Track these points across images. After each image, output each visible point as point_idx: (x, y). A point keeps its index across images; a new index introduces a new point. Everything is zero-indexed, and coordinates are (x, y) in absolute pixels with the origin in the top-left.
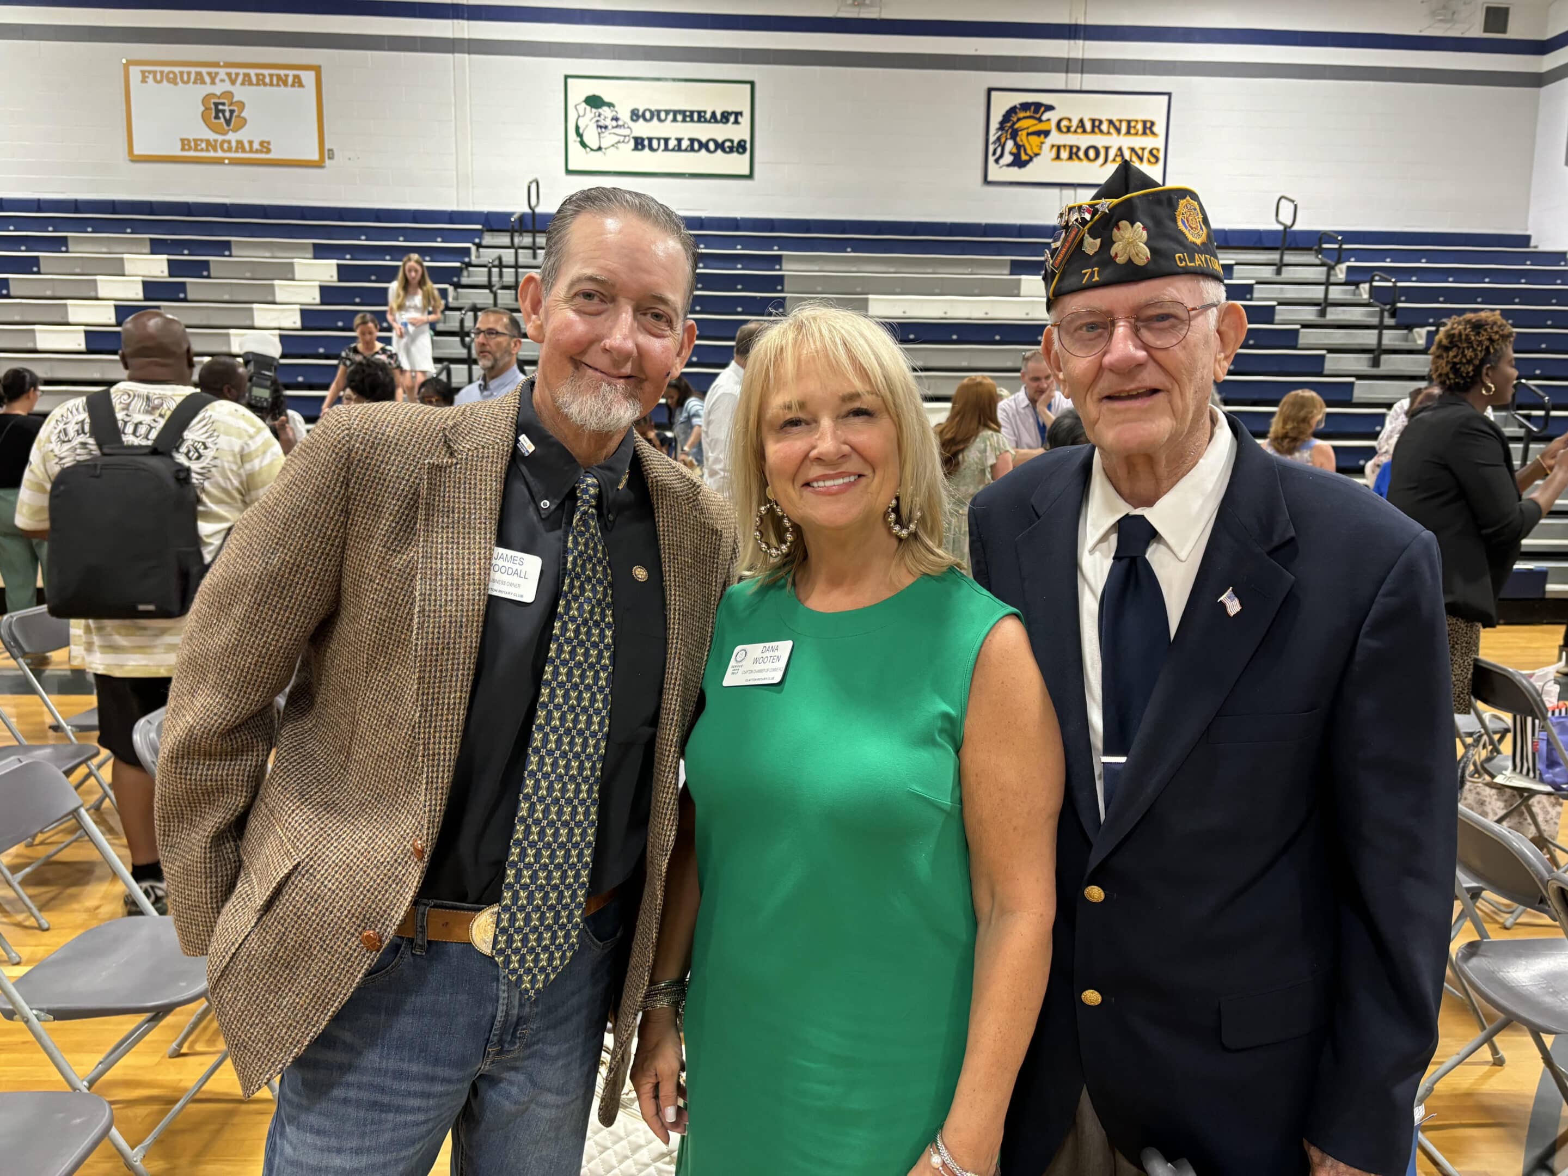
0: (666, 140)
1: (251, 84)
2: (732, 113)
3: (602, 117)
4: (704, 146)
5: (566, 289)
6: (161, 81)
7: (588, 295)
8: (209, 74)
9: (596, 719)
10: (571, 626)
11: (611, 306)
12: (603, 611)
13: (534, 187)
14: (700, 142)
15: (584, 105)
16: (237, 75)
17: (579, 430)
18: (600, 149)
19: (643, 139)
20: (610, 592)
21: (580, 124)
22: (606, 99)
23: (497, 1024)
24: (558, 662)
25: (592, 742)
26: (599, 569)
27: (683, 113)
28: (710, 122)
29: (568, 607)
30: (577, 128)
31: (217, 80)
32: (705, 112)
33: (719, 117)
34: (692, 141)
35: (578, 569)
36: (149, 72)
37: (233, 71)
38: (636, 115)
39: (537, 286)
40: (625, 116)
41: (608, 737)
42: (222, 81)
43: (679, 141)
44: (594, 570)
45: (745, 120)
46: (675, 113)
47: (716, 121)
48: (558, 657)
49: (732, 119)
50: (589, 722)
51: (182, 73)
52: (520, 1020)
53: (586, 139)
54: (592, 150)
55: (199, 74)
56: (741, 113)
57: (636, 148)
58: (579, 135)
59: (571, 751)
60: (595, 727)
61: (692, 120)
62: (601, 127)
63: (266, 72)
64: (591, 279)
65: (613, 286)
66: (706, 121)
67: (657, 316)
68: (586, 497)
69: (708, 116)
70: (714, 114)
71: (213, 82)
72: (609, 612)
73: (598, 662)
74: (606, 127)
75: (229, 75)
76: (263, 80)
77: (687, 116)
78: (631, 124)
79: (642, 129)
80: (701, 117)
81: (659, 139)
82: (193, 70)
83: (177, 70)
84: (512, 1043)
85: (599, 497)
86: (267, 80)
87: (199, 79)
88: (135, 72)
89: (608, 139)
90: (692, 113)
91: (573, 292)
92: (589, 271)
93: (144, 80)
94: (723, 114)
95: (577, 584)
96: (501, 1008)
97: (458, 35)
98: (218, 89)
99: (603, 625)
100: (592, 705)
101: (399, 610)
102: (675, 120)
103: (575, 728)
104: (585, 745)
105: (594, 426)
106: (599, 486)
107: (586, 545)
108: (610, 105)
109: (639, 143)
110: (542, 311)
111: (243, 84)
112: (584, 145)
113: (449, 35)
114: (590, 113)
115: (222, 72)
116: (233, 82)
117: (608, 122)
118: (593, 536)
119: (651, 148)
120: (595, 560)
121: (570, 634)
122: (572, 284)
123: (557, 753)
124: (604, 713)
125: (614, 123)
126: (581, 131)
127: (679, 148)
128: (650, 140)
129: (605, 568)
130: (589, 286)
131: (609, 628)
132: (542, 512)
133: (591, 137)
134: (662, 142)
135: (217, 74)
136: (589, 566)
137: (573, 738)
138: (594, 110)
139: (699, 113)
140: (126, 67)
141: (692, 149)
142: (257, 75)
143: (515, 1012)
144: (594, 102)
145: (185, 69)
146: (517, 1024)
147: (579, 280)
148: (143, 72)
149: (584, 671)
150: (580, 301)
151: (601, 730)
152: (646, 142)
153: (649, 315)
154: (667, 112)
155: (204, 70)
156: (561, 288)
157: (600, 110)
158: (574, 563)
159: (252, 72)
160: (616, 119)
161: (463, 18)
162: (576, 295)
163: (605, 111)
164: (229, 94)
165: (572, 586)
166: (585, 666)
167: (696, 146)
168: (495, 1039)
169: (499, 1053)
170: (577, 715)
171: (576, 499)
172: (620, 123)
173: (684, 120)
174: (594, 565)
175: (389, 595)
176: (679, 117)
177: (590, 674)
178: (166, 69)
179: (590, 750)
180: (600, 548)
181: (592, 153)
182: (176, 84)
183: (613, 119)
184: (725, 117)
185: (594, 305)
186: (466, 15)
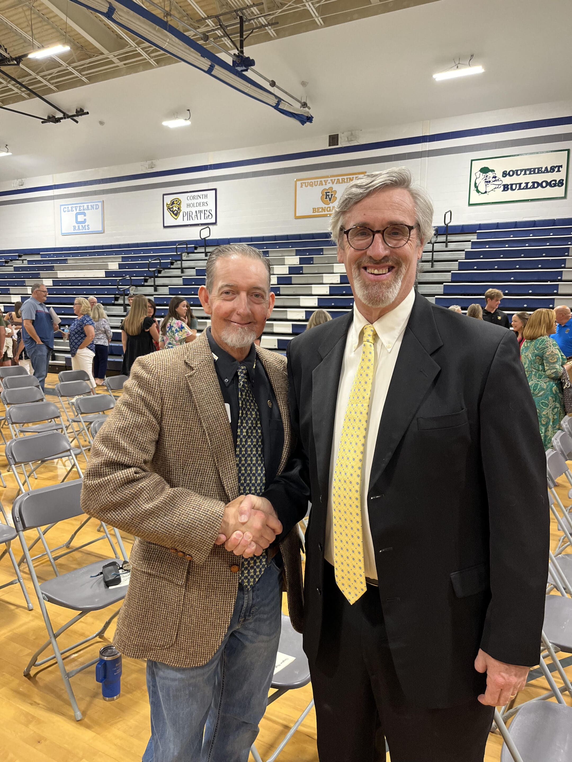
0: (520, 184)
1: (339, 183)
2: (557, 166)
3: (488, 177)
4: (540, 185)
5: (217, 292)
6: (307, 186)
7: (227, 293)
8: (325, 181)
9: (259, 468)
10: (244, 430)
11: (236, 295)
12: (256, 422)
13: (448, 215)
14: (538, 183)
15: (479, 172)
16: (335, 180)
17: (233, 348)
18: (486, 192)
19: (508, 185)
20: (258, 413)
21: (477, 182)
22: (490, 168)
23: (244, 609)
24: (241, 446)
25: (259, 478)
26: (252, 404)
27: (529, 170)
28: (544, 172)
29: (242, 423)
30: (475, 184)
31: (327, 183)
32: (542, 168)
33: (549, 169)
34: (534, 183)
35: (244, 406)
36: (304, 183)
37: (333, 178)
38: (505, 174)
39: (205, 291)
40: (499, 174)
41: (265, 475)
42: (329, 183)
43: (527, 184)
44: (250, 405)
45: (563, 170)
46: (526, 170)
47: (548, 172)
48: (241, 444)
49: (556, 170)
50: (257, 470)
51: (315, 182)
52: (253, 606)
53: (479, 189)
54: (482, 193)
55: (321, 181)
56: (561, 166)
57: (504, 190)
58: (476, 187)
59: (251, 483)
60: (259, 472)
61: (534, 173)
62: (487, 182)
63: (345, 177)
64: (227, 286)
65: (237, 287)
66: (542, 172)
67: (257, 296)
68: (242, 375)
69: (543, 170)
70: (546, 168)
71: (326, 184)
72: (259, 422)
73: (257, 444)
74: (490, 182)
75: (332, 180)
76: (344, 181)
77: (532, 171)
78: (502, 179)
79: (508, 180)
80: (539, 171)
81: (516, 184)
82: (319, 180)
83: (313, 181)
84: (249, 616)
85: (247, 374)
86: (346, 181)
87: (321, 184)
88: (299, 183)
89: (491, 187)
90: (535, 169)
91: (220, 292)
92: (225, 283)
93: (301, 187)
94: (551, 168)
95: (244, 412)
96: (246, 601)
97: (424, 149)
98: (327, 187)
99: (257, 428)
100: (257, 463)
101: (196, 436)
102: (525, 174)
103: (251, 473)
104: (256, 480)
105: (238, 346)
106: (247, 369)
107: (246, 395)
108: (493, 171)
109: (506, 188)
110: (209, 301)
111: (336, 183)
112: (478, 191)
113: (420, 150)
114: (482, 176)
115: (329, 179)
116: (333, 183)
117: (491, 179)
118: (247, 391)
119: (512, 189)
120: (250, 401)
121: (245, 434)
122: (220, 289)
123: (245, 485)
124: (262, 465)
125: (494, 179)
126: (477, 185)
127: (526, 187)
128: (512, 185)
129: (254, 403)
130: (226, 289)
131: (260, 429)
132: (226, 384)
133: (482, 188)
134: (518, 185)
135: (327, 180)
136: (248, 404)
137: (251, 477)
138: (484, 174)
139: (538, 169)
140: (296, 182)
141: (534, 187)
142: (342, 179)
143: (251, 602)
144: (485, 170)
145: (316, 180)
146: (251, 607)
147: (222, 287)
148: (301, 183)
149: (252, 448)
150: (224, 295)
151: (262, 473)
152: (509, 187)
153: (254, 296)
154: (521, 171)
155: (323, 180)
156: (215, 292)
157: (487, 174)
158: (242, 404)
159: (340, 178)
160: (495, 177)
161: (426, 142)
162: (222, 293)
163: (490, 174)
164: (331, 188)
165: (242, 414)
166: (252, 446)
167: (536, 185)
168: (243, 616)
169: (244, 621)
170: (251, 468)
171: (238, 376)
172: (497, 179)
173: (530, 174)
174: (250, 403)
175: (190, 430)
176: (528, 172)
177: (254, 449)
178: (309, 181)
179: (259, 482)
180: (251, 395)
181: (482, 195)
182: (312, 186)
183: (493, 177)
184: (553, 169)
185: (230, 296)
186: (428, 140)
